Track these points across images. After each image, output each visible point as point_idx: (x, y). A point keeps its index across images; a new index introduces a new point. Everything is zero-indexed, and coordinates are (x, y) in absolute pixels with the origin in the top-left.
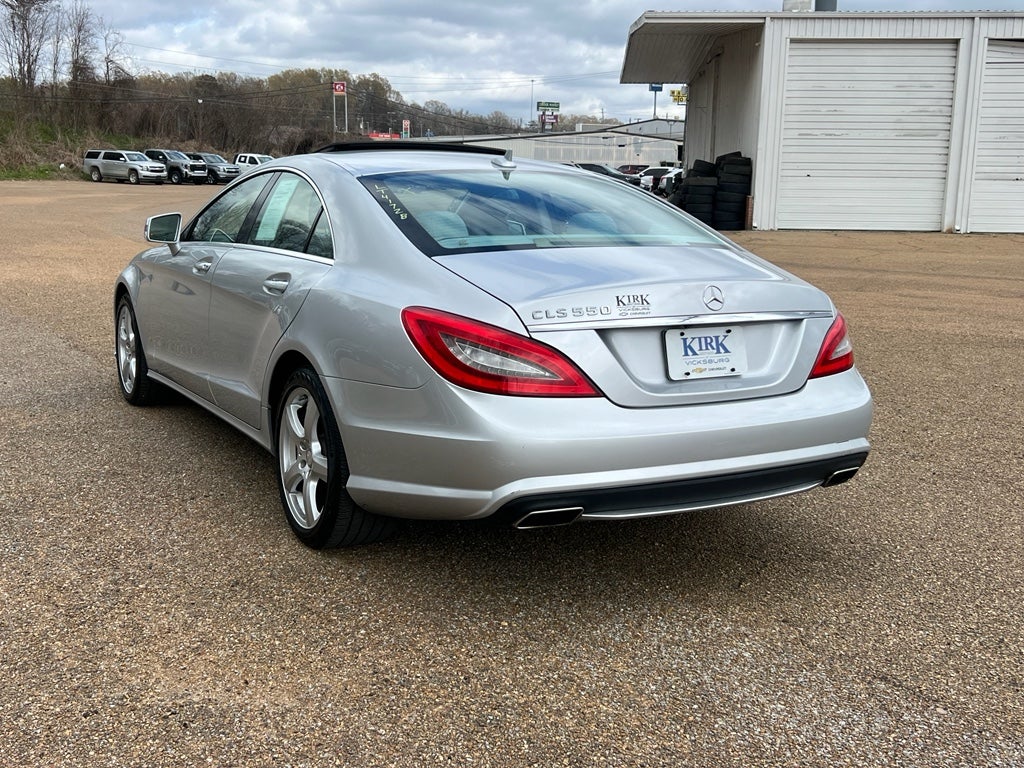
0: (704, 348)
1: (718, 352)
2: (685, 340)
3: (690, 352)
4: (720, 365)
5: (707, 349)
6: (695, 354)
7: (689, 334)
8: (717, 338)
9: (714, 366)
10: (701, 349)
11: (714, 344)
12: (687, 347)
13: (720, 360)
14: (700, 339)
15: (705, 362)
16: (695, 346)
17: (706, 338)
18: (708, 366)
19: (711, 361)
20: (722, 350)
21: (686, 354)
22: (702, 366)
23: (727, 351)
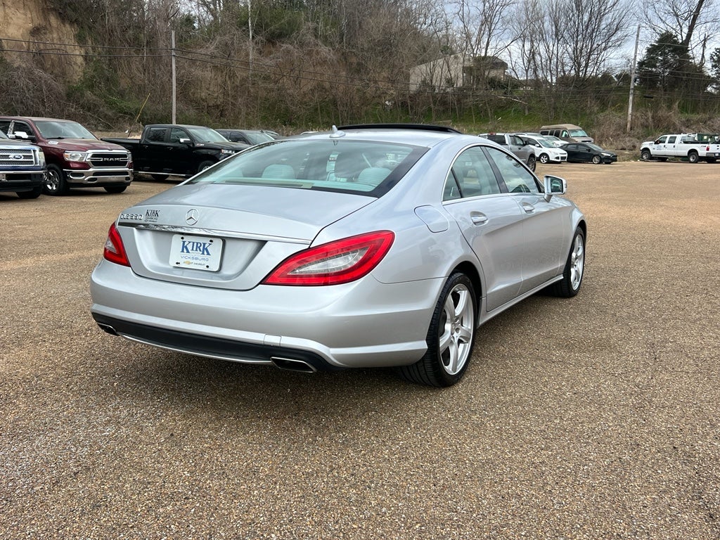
0: (195, 249)
1: (203, 253)
2: (184, 242)
3: (185, 250)
4: (202, 262)
5: (196, 250)
6: (188, 252)
7: (187, 239)
8: (204, 244)
9: (198, 262)
10: (193, 250)
11: (201, 248)
12: (184, 247)
13: (204, 259)
14: (193, 243)
15: (193, 258)
16: (190, 247)
17: (197, 243)
18: (195, 261)
19: (196, 259)
20: (205, 253)
21: (183, 251)
22: (191, 261)
23: (208, 254)
